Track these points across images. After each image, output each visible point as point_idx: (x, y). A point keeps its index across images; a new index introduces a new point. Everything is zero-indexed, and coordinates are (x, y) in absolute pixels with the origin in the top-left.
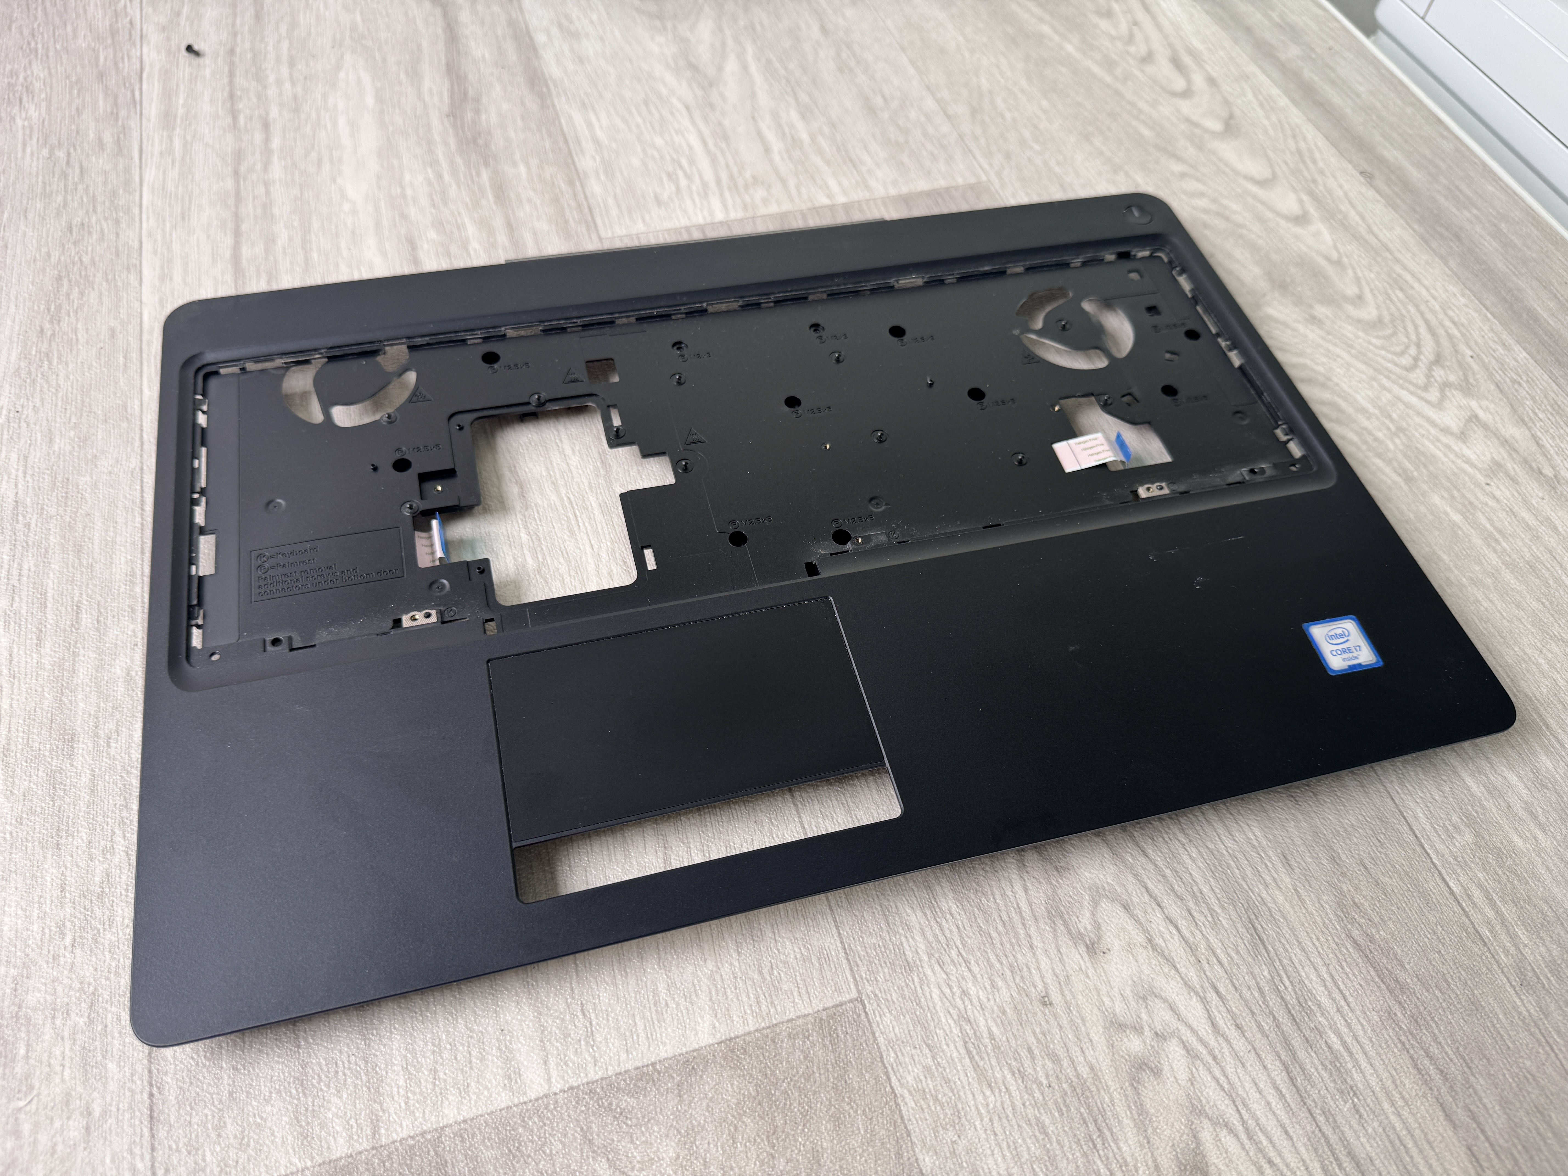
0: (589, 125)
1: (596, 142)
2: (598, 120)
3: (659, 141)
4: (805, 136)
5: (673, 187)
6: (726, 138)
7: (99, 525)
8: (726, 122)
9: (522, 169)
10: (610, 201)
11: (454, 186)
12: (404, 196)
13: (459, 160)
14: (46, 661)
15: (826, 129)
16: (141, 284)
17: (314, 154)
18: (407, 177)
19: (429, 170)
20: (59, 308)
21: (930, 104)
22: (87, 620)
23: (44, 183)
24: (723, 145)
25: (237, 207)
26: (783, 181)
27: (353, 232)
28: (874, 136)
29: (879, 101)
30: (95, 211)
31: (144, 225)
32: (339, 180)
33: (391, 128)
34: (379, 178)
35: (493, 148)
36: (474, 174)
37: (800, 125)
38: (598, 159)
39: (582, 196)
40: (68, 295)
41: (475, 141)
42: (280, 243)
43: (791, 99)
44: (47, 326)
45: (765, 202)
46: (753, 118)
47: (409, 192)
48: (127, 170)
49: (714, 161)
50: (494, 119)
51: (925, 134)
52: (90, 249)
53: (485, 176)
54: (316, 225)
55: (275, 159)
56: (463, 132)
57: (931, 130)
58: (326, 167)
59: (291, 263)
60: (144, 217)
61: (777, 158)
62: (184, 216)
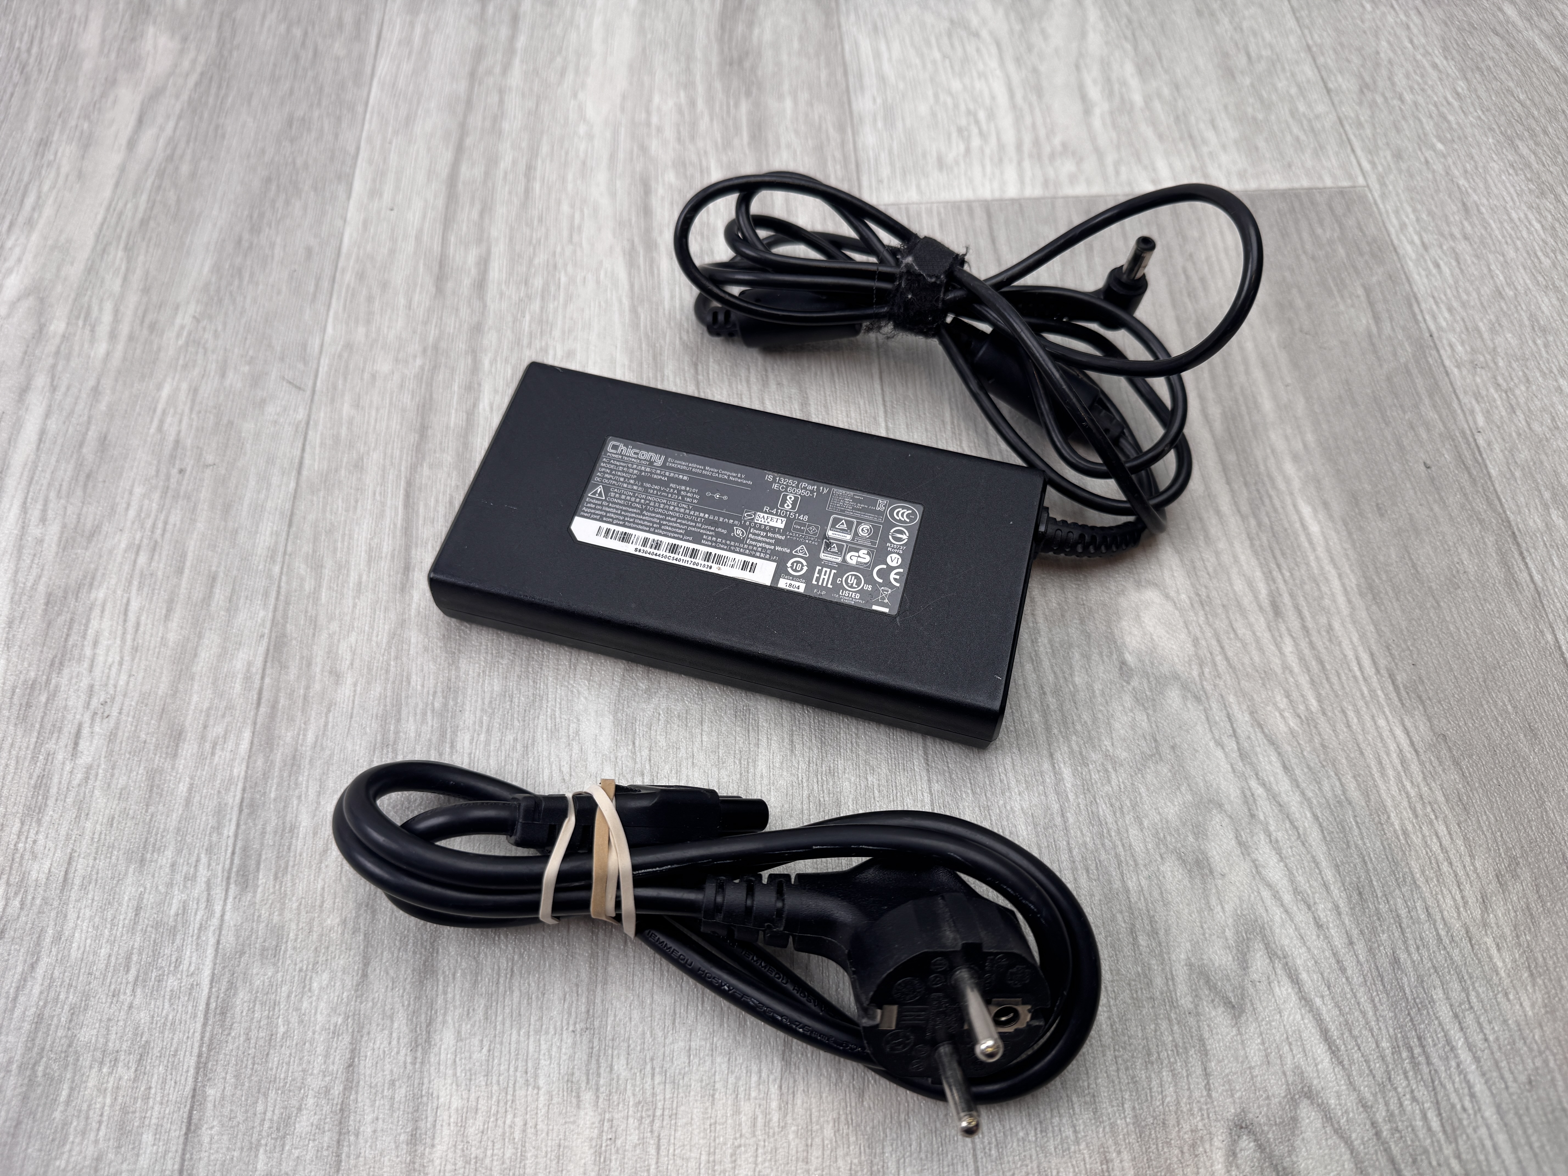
0: (877, 55)
1: (882, 79)
2: (889, 49)
3: (956, 85)
4: (1137, 98)
5: (962, 148)
6: (1039, 91)
7: (252, 483)
8: (1043, 68)
9: (788, 103)
10: (884, 157)
11: (706, 118)
12: (648, 124)
13: (718, 85)
14: (172, 637)
15: (1166, 91)
16: (349, 197)
17: (559, 60)
18: (657, 99)
19: (682, 94)
20: (262, 215)
21: (1308, 71)
22: (220, 595)
23: (275, 65)
24: (1034, 98)
25: (465, 116)
26: (1099, 154)
27: (584, 163)
28: (1226, 107)
29: (1243, 60)
30: (319, 104)
31: (366, 127)
32: (581, 95)
33: (649, 36)
34: (624, 97)
35: (760, 73)
36: (732, 103)
37: (1134, 82)
38: (879, 101)
39: (851, 146)
40: (273, 201)
41: (740, 62)
42: (502, 165)
43: (1128, 47)
44: (246, 236)
45: (1073, 179)
46: (1077, 67)
47: (655, 120)
48: (361, 59)
49: (1018, 120)
50: (768, 36)
51: (1293, 112)
52: (306, 149)
53: (744, 107)
54: (545, 149)
55: (517, 62)
56: (730, 49)
57: (1302, 108)
58: (570, 76)
59: (510, 193)
60: (368, 116)
61: (1097, 123)
62: (409, 121)
